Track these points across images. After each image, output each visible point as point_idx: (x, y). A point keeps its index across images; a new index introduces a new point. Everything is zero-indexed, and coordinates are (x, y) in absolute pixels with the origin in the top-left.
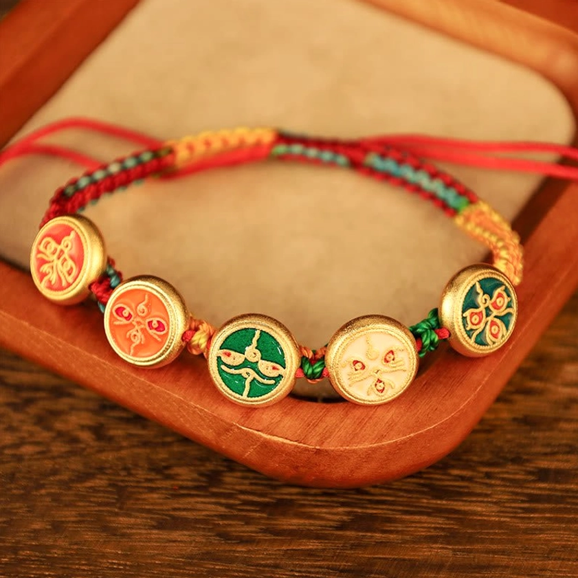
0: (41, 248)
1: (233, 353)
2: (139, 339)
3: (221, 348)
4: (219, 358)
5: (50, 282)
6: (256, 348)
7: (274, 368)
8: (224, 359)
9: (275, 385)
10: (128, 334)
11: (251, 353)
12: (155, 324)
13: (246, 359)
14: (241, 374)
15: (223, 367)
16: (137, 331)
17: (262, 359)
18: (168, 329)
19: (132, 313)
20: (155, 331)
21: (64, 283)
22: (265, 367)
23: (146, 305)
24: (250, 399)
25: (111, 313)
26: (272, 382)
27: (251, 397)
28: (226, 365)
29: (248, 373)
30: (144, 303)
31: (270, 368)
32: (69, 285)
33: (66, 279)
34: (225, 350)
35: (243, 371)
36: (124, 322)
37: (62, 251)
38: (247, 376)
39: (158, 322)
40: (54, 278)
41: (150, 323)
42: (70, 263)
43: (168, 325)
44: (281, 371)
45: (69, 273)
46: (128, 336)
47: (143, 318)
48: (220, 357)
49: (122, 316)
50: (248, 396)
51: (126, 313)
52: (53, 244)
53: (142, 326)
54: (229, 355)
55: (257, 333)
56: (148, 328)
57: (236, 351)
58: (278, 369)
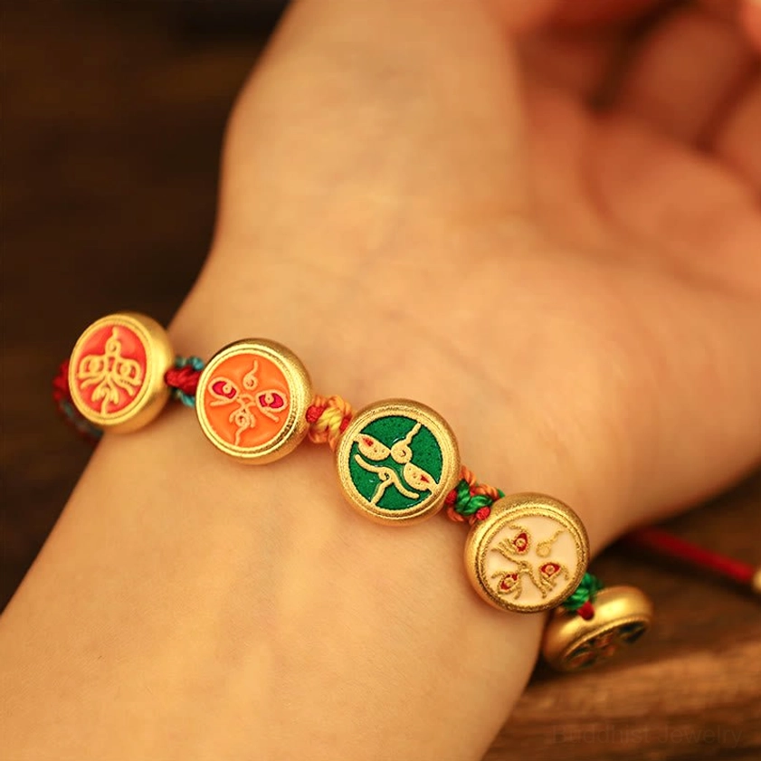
0: (82, 375)
1: (376, 442)
2: (248, 421)
3: (362, 432)
4: (355, 443)
5: (112, 403)
6: (409, 445)
7: (423, 479)
8: (363, 447)
9: (418, 501)
10: (232, 416)
11: (401, 450)
12: (269, 399)
13: (390, 455)
14: (377, 474)
15: (357, 457)
16: (244, 411)
17: (411, 461)
18: (289, 402)
19: (236, 388)
20: (270, 409)
21: (131, 392)
22: (412, 473)
23: (257, 375)
24: (378, 509)
25: (207, 391)
26: (416, 496)
27: (381, 507)
28: (362, 456)
29: (387, 475)
30: (253, 372)
31: (419, 477)
32: (138, 389)
33: (132, 385)
34: (367, 436)
35: (381, 471)
36: (226, 401)
37: (112, 359)
38: (384, 478)
39: (274, 395)
40: (114, 395)
41: (262, 398)
42: (128, 363)
43: (288, 398)
44: (432, 485)
45: (132, 376)
46: (231, 420)
47: (252, 392)
48: (357, 443)
49: (221, 393)
50: (377, 504)
51: (227, 389)
52: (96, 360)
53: (252, 404)
54: (370, 443)
55: (417, 427)
56: (259, 405)
57: (380, 441)
58: (428, 482)
